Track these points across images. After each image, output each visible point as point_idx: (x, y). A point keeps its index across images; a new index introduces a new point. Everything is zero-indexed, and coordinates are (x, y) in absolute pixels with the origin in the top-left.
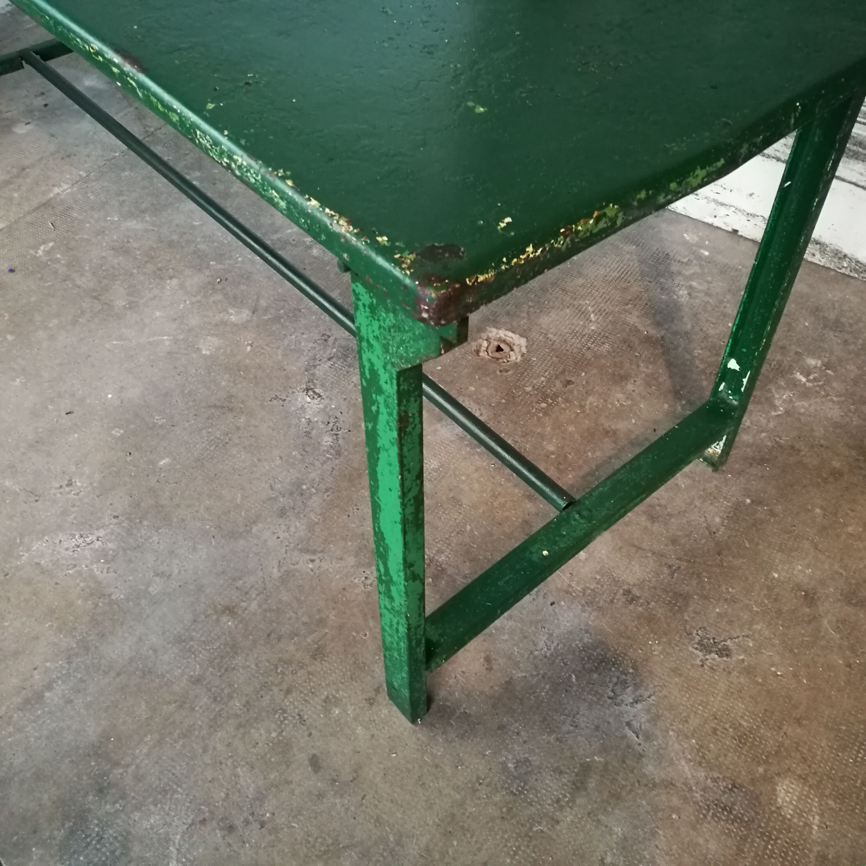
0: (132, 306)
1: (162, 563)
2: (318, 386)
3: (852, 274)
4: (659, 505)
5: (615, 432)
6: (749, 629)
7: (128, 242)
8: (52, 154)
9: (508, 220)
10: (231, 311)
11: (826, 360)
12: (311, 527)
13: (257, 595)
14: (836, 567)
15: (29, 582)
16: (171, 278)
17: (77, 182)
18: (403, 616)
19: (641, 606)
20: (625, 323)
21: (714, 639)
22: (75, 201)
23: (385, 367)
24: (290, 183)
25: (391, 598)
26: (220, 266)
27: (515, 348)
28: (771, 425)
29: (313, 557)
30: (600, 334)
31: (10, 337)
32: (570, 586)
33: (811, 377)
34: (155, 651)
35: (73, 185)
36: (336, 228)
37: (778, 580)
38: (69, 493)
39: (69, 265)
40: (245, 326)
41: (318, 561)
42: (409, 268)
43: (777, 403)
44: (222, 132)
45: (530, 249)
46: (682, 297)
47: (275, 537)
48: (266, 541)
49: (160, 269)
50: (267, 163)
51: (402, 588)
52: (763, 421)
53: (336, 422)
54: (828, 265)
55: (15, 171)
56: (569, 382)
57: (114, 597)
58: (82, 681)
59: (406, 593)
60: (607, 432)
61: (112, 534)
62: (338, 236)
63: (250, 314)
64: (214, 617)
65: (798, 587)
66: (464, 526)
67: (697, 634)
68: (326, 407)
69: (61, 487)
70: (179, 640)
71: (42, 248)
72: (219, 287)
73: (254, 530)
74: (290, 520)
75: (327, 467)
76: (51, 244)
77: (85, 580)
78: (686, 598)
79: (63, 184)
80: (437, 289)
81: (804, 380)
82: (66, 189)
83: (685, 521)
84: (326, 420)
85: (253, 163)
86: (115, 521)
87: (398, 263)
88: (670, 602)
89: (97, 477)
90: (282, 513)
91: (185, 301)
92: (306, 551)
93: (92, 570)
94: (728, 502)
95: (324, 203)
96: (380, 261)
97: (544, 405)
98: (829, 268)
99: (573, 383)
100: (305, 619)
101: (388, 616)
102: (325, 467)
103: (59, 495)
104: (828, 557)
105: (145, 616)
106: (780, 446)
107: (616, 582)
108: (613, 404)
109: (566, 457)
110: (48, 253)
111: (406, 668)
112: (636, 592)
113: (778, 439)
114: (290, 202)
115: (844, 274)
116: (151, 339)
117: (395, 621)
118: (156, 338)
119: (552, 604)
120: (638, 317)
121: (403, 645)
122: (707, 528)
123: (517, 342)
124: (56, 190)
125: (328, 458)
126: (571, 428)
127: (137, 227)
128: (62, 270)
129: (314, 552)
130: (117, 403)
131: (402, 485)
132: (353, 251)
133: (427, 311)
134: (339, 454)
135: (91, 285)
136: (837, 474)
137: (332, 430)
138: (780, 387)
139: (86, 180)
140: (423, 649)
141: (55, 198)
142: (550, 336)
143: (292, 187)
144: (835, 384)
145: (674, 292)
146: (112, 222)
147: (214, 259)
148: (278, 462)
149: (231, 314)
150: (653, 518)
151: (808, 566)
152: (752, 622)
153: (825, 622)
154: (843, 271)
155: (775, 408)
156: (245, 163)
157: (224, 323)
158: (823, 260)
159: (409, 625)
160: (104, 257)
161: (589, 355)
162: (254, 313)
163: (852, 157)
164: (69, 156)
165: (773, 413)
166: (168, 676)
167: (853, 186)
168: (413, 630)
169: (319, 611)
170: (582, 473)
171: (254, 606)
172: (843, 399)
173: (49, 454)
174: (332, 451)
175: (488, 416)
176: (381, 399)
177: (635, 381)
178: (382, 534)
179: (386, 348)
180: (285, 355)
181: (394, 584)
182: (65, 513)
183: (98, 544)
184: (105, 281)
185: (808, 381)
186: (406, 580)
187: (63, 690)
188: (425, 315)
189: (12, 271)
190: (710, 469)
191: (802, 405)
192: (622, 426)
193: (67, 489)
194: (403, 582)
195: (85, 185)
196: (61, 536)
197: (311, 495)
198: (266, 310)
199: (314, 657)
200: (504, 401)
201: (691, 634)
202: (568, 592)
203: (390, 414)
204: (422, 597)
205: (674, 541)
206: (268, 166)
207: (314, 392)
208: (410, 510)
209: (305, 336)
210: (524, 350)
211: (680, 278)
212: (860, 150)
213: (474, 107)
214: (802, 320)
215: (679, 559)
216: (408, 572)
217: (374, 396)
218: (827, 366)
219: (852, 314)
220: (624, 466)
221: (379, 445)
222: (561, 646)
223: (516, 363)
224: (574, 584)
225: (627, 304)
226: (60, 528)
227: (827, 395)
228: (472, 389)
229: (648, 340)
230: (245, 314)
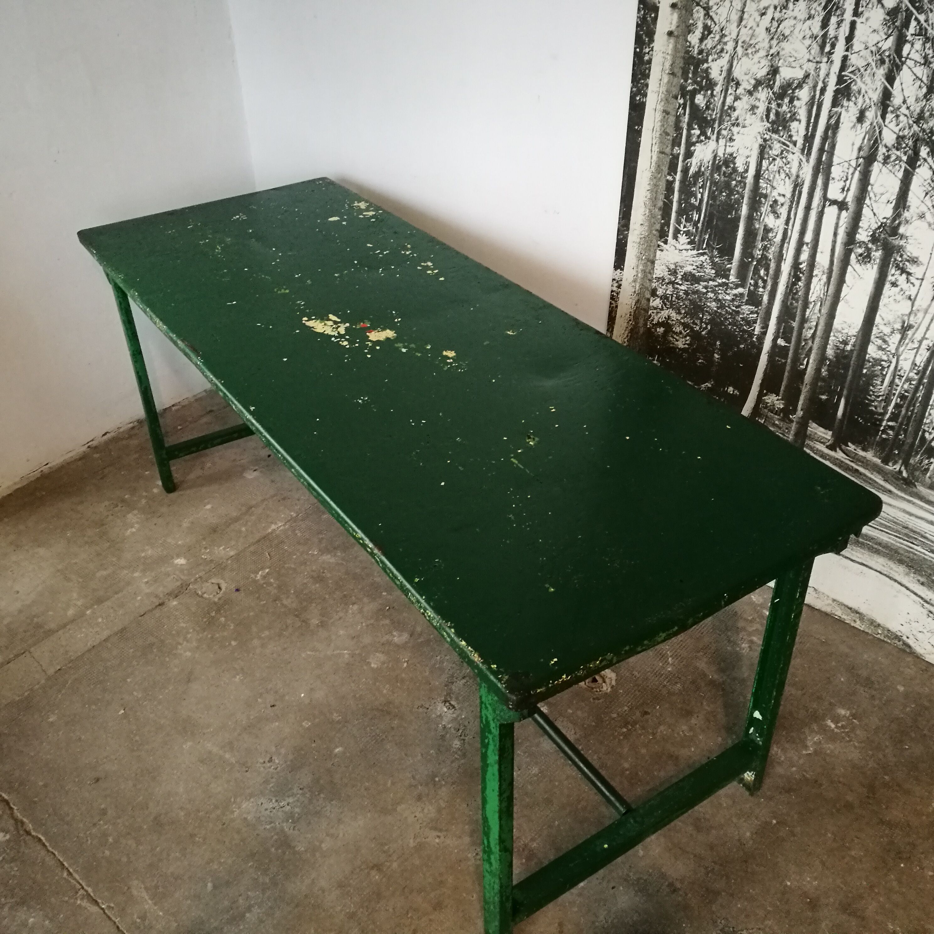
0: (323, 625)
1: (332, 828)
2: (453, 699)
3: (885, 640)
4: (705, 819)
5: (677, 758)
6: (762, 924)
7: (323, 573)
8: (272, 497)
9: (556, 660)
10: (395, 633)
11: (854, 711)
12: (439, 810)
13: (398, 858)
14: (839, 881)
15: (238, 832)
16: (353, 604)
17: (289, 521)
18: (497, 877)
19: (681, 896)
20: (696, 668)
21: (733, 928)
22: (287, 537)
23: (493, 720)
24: (453, 630)
25: (491, 864)
26: (389, 597)
27: (607, 680)
28: (801, 761)
29: (439, 834)
30: (674, 675)
31: (233, 643)
32: (628, 875)
33: (840, 725)
34: (323, 891)
35: (286, 523)
36: (472, 658)
37: (790, 887)
38: (270, 767)
39: (279, 587)
40: (403, 647)
41: (442, 838)
42: (504, 684)
43: (809, 743)
44: (422, 597)
45: (564, 676)
46: (744, 649)
47: (413, 816)
48: (406, 818)
49: (345, 596)
50: (443, 618)
51: (497, 856)
52: (796, 758)
53: (464, 729)
54: (867, 631)
55: (244, 509)
56: (646, 713)
57: (297, 849)
58: (271, 908)
59: (500, 860)
60: (672, 756)
61: (298, 801)
62: (473, 662)
63: (409, 637)
64: (366, 871)
65: (805, 895)
66: (554, 822)
67: (721, 923)
68: (458, 716)
69: (264, 762)
70: (341, 885)
71: (260, 573)
72: (387, 614)
73: (399, 809)
74: (425, 804)
75: (455, 765)
76: (267, 570)
77: (277, 834)
78: (717, 893)
79: (278, 522)
80: (516, 696)
81: (833, 726)
82: (281, 526)
83: (722, 832)
84: (457, 726)
85: (436, 616)
86: (301, 791)
87: (500, 680)
88: (703, 896)
89: (291, 757)
90: (419, 798)
91: (362, 623)
92: (435, 829)
93: (282, 827)
94: (758, 821)
95: (468, 644)
96: (492, 677)
97: (625, 730)
98: (867, 633)
99: (649, 714)
100: (430, 880)
101: (488, 877)
102: (453, 765)
103: (262, 769)
104: (833, 873)
105: (317, 865)
106: (807, 780)
107: (663, 876)
108: (678, 734)
109: (637, 774)
110: (264, 577)
111: (498, 917)
112: (678, 885)
113: (805, 773)
114: (452, 640)
115: (879, 639)
116: (335, 652)
117: (493, 881)
118: (338, 652)
119: (613, 888)
120: (706, 663)
121: (497, 899)
122: (739, 840)
123: (609, 676)
124: (273, 527)
125: (456, 758)
126: (644, 751)
127: (331, 561)
128: (274, 591)
129: (441, 830)
130: (307, 701)
131: (500, 788)
132: (480, 670)
133: (511, 705)
134: (464, 755)
135: (294, 605)
136: (849, 806)
137: (461, 736)
138: (812, 731)
139: (294, 520)
140: (510, 905)
141: (272, 533)
142: (636, 673)
143: (454, 633)
144: (858, 732)
145: (738, 645)
146: (313, 555)
147: (386, 591)
148: (419, 757)
149: (394, 636)
150: (698, 829)
151: (816, 879)
152: (766, 917)
153: (823, 925)
154: (878, 636)
155: (806, 747)
156: (432, 616)
157: (389, 643)
158: (863, 626)
159: (501, 883)
160: (305, 584)
161: (664, 692)
162: (411, 636)
163: (875, 552)
164: (284, 499)
165: (804, 752)
166: (331, 910)
167: (878, 574)
168: (504, 887)
169: (441, 874)
170: (648, 788)
171: (395, 865)
172: (863, 745)
173: (257, 737)
174: (459, 753)
175: (580, 735)
176: (490, 737)
177: (698, 717)
178: (487, 818)
179: (494, 711)
180: (431, 672)
181: (493, 853)
182: (266, 782)
183: (288, 808)
184: (305, 604)
185: (837, 727)
186: (500, 851)
187: (258, 913)
188: (511, 707)
189: (237, 590)
190: (747, 793)
191: (829, 747)
192: (684, 752)
193: (268, 765)
194: (498, 852)
195: (294, 524)
196: (262, 800)
197: (441, 786)
198: (420, 635)
199: (435, 909)
200: (594, 724)
201: (716, 922)
202: (625, 880)
203: (495, 746)
204: (511, 865)
205: (712, 847)
206: (443, 620)
207: (450, 703)
208: (504, 804)
209: (447, 658)
210: (614, 683)
211: (744, 633)
212: (880, 548)
213: (549, 588)
214: (839, 675)
215: (715, 863)
216: (502, 846)
217: (487, 734)
218: (854, 716)
219: (881, 674)
220: (672, 786)
221: (488, 762)
222: (615, 921)
223: (606, 693)
224: (631, 874)
225: (699, 652)
226: (262, 793)
227: (850, 741)
228: (570, 711)
229: (712, 683)
230: (405, 636)
